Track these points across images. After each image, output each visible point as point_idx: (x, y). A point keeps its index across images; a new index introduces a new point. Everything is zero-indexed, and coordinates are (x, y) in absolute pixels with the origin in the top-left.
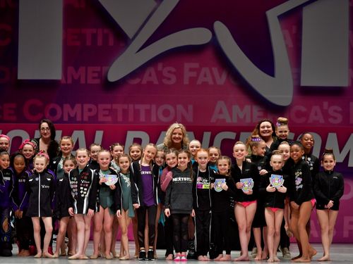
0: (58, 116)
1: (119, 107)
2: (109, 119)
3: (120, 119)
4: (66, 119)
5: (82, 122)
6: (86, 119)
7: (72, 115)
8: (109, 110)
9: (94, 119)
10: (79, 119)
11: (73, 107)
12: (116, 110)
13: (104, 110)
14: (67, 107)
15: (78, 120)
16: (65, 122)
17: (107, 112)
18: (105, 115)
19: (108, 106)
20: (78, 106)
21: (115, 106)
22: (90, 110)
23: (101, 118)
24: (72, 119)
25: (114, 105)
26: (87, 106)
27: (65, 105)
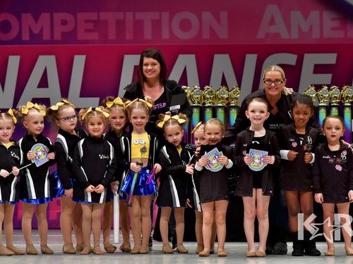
0: (13, 34)
1: (110, 17)
2: (94, 36)
3: (112, 35)
4: (26, 37)
5: (52, 41)
6: (58, 36)
7: (36, 31)
8: (94, 21)
9: (70, 37)
10: (46, 36)
11: (36, 19)
12: (106, 22)
13: (87, 21)
14: (27, 18)
15: (45, 38)
16: (25, 43)
17: (91, 26)
18: (87, 31)
19: (93, 16)
20: (45, 17)
21: (104, 16)
22: (64, 22)
23: (81, 35)
24: (36, 38)
25: (101, 14)
26: (59, 16)
27: (24, 15)
